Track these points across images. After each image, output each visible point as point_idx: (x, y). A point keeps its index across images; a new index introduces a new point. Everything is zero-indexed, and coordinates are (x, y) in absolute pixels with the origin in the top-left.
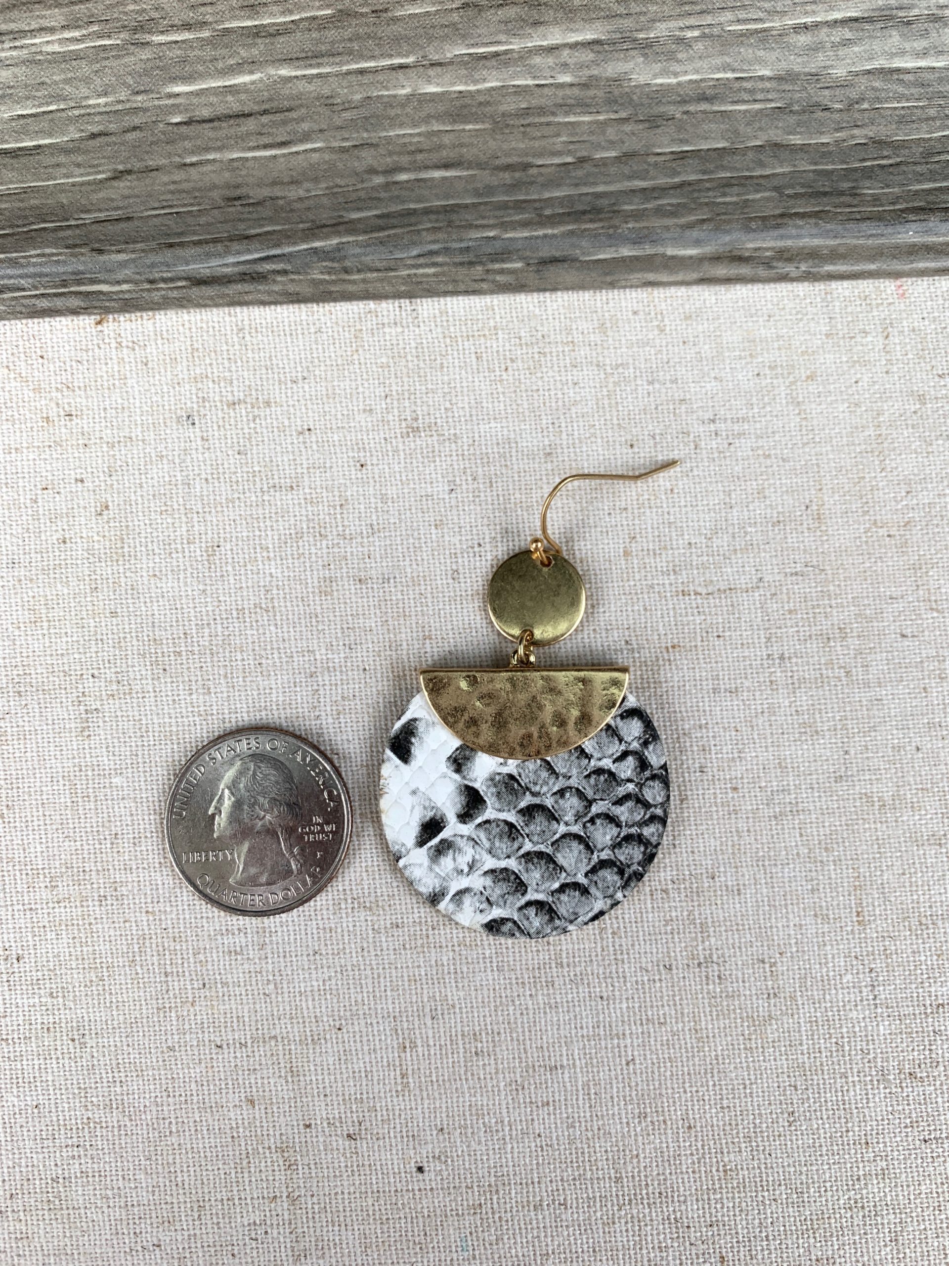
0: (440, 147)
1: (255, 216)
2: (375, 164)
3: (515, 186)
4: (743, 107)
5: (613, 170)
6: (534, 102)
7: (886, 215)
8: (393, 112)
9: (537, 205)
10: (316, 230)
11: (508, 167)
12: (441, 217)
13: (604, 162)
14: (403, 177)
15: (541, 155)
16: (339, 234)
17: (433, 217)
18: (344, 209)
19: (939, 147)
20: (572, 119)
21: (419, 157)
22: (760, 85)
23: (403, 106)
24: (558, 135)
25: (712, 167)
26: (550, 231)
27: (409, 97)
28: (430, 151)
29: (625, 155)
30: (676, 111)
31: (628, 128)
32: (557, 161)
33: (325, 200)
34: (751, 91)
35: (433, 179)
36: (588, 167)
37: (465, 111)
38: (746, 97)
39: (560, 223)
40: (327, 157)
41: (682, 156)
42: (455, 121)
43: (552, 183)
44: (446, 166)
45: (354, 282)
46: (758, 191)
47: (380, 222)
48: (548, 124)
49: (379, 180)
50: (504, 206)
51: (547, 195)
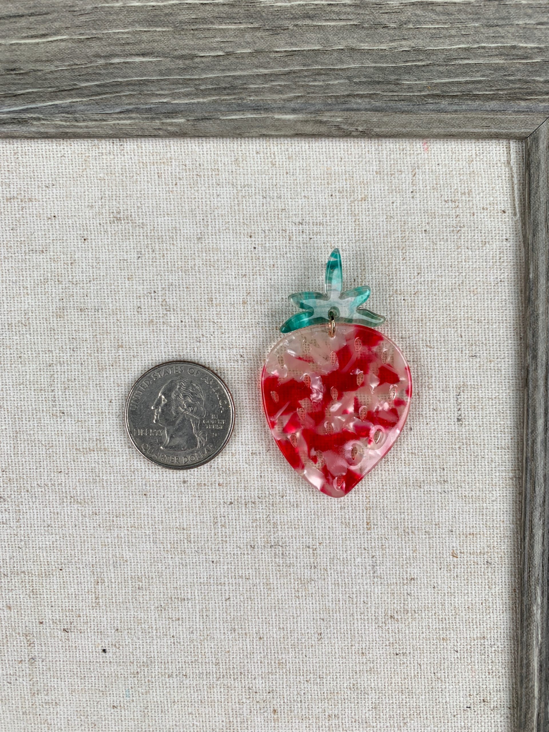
0: (141, 42)
1: (23, 82)
2: (99, 51)
3: (185, 70)
4: (332, 24)
5: (247, 61)
6: (200, 15)
7: (414, 98)
8: (111, 18)
9: (197, 82)
10: (59, 93)
11: (182, 57)
12: (136, 88)
13: (242, 56)
14: (116, 60)
15: (203, 50)
16: (71, 96)
17: (131, 87)
18: (79, 80)
19: (455, 54)
20: (223, 27)
21: (127, 48)
22: (344, 10)
23: (117, 14)
24: (215, 37)
25: (310, 62)
26: (201, 100)
27: (122, 8)
28: (134, 44)
29: (257, 51)
30: (289, 24)
31: (259, 34)
32: (212, 54)
33: (66, 74)
34: (338, 14)
35: (134, 63)
36: (232, 59)
37: (157, 19)
38: (334, 17)
39: (210, 95)
40: (70, 45)
41: (292, 54)
42: (150, 25)
43: (209, 68)
44: (143, 55)
45: (81, 127)
46: (336, 79)
47: (98, 89)
48: (209, 29)
49: (101, 62)
50: (176, 82)
51: (204, 76)
